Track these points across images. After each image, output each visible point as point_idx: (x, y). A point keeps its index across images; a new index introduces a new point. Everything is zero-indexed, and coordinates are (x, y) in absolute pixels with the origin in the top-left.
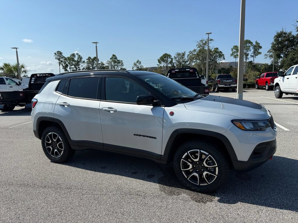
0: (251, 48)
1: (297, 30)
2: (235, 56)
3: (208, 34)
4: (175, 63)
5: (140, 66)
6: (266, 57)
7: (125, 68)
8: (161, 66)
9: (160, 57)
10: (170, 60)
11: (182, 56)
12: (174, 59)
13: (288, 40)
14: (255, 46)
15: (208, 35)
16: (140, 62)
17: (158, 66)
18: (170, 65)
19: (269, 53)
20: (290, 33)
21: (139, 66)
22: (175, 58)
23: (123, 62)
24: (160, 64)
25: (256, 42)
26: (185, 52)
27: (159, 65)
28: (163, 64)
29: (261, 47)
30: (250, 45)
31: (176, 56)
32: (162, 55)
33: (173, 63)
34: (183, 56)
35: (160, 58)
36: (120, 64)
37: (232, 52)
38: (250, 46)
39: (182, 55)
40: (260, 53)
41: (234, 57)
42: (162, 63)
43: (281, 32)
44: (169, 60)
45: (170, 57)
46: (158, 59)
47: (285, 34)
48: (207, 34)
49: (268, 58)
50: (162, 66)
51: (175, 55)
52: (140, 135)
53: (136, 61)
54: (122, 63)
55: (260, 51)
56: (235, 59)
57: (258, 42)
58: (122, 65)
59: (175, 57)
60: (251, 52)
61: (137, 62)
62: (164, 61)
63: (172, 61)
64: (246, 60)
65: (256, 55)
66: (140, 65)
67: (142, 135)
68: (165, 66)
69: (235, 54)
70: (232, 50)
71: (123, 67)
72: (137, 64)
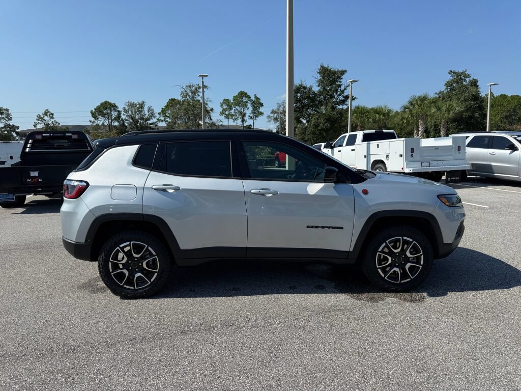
0: (249, 105)
1: (317, 84)
2: (226, 115)
3: (202, 76)
4: (127, 120)
5: (52, 122)
6: (270, 119)
7: (16, 125)
8: (98, 125)
9: (96, 107)
10: (116, 114)
11: (138, 108)
12: (123, 113)
13: (308, 98)
14: (254, 102)
15: (203, 78)
16: (52, 114)
17: (91, 123)
18: (116, 124)
19: (272, 115)
20: (310, 88)
21: (50, 122)
22: (126, 111)
23: (10, 112)
24: (96, 121)
25: (255, 96)
26: (143, 102)
27: (94, 122)
28: (101, 121)
29: (262, 105)
30: (247, 99)
31: (127, 108)
32: (99, 104)
33: (122, 119)
34: (140, 109)
35: (95, 109)
36: (4, 116)
37: (222, 109)
38: (247, 102)
39: (137, 106)
40: (262, 114)
41: (225, 117)
42: (99, 119)
43: (300, 85)
44: (114, 114)
45: (114, 109)
46: (92, 111)
47: (305, 88)
48: (200, 76)
49: (272, 122)
50: (100, 123)
51: (124, 106)
52: (317, 227)
53: (43, 112)
54: (8, 115)
55: (261, 110)
56: (227, 120)
57: (258, 96)
58: (6, 117)
59: (124, 109)
60: (249, 112)
61: (46, 113)
62: (103, 115)
63: (120, 117)
64: (243, 123)
65: (256, 116)
66: (52, 120)
67: (320, 226)
68: (106, 124)
69: (227, 113)
70: (222, 105)
71: (11, 123)
72: (46, 118)
